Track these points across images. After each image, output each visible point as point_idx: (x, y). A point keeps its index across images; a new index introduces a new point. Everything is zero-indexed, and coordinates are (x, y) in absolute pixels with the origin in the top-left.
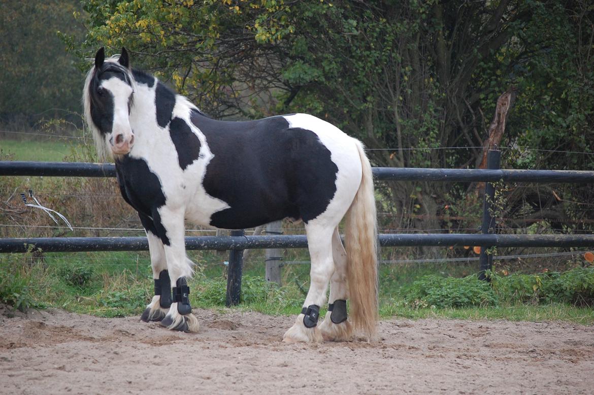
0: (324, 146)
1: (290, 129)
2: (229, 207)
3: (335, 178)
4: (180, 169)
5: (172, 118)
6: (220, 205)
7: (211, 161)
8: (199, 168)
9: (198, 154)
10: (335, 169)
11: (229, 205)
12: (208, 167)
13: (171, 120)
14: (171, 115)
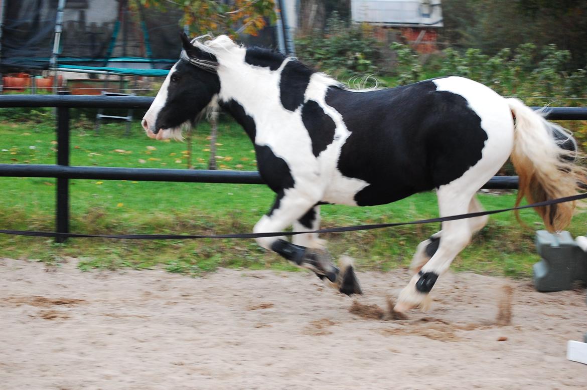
0: (473, 112)
1: (438, 92)
2: (368, 185)
3: (483, 146)
4: (313, 157)
5: (305, 101)
6: (359, 185)
7: (348, 140)
8: (333, 152)
9: (333, 137)
10: (484, 136)
11: (368, 182)
12: (344, 148)
13: (303, 103)
14: (303, 98)
